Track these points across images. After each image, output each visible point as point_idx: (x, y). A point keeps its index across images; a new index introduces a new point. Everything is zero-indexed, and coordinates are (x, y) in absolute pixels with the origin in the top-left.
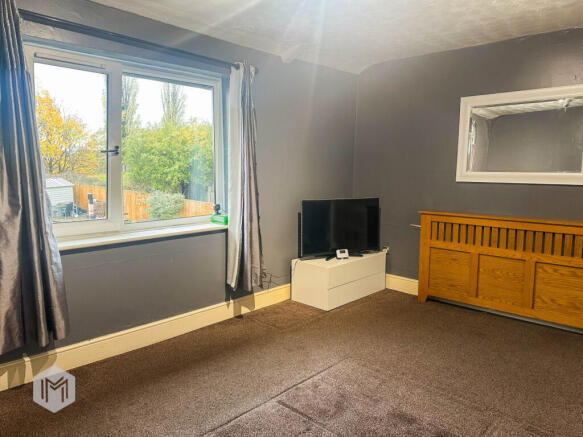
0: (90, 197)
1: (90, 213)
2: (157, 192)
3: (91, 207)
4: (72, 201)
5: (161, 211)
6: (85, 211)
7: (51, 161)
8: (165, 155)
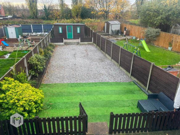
0: (125, 28)
1: (124, 34)
2: (149, 28)
3: (125, 32)
4: (119, 29)
5: (150, 36)
6: (123, 33)
7: (117, 15)
8: (156, 12)
